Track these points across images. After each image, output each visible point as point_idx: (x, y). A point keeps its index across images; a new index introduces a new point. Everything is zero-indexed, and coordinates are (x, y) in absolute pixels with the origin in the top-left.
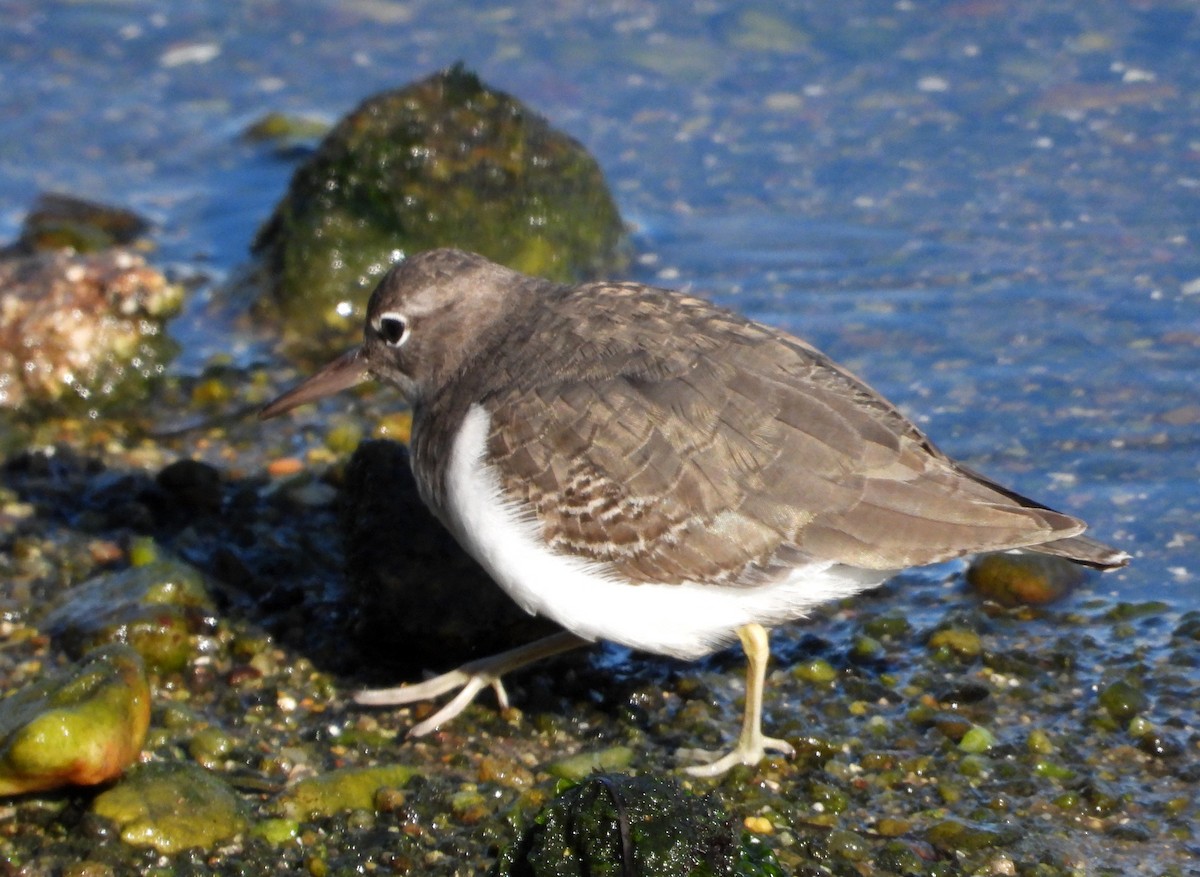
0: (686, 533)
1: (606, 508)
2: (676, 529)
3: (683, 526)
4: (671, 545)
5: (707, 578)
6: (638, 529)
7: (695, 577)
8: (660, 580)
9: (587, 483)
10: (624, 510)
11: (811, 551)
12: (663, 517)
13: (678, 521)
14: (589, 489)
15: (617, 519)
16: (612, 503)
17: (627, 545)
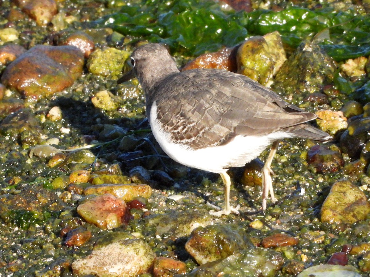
0: (204, 133)
1: (183, 129)
2: (201, 132)
3: (203, 131)
4: (201, 137)
5: (212, 145)
6: (192, 134)
7: (209, 146)
8: (201, 148)
9: (178, 122)
10: (188, 129)
11: (238, 133)
12: (197, 130)
13: (201, 130)
14: (179, 124)
15: (186, 132)
16: (184, 127)
17: (190, 139)
